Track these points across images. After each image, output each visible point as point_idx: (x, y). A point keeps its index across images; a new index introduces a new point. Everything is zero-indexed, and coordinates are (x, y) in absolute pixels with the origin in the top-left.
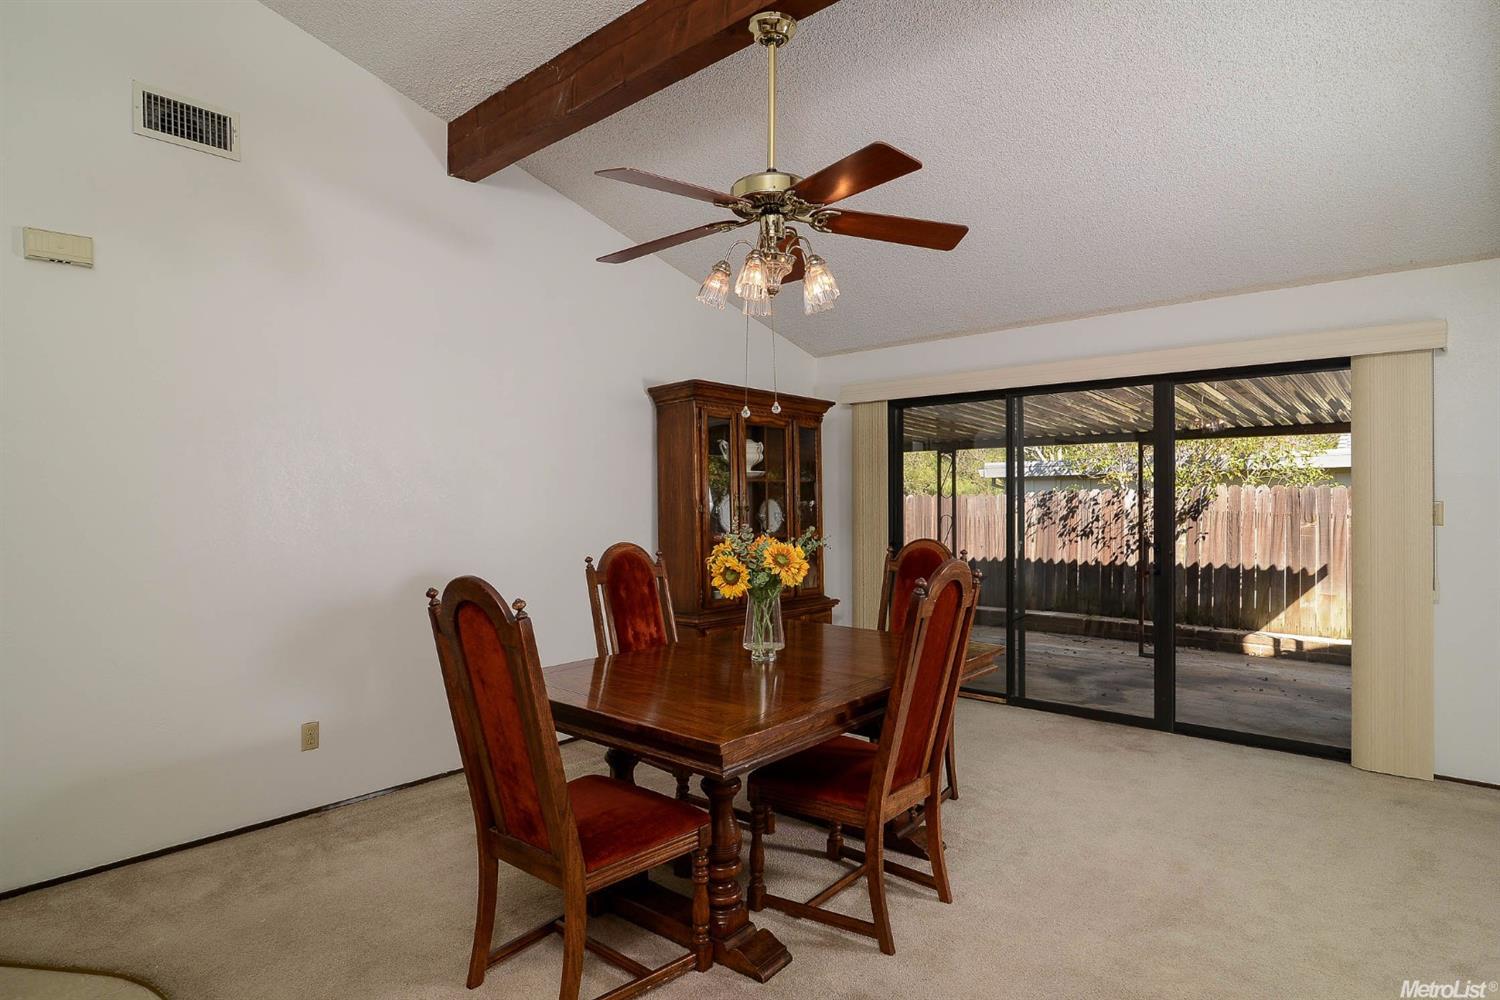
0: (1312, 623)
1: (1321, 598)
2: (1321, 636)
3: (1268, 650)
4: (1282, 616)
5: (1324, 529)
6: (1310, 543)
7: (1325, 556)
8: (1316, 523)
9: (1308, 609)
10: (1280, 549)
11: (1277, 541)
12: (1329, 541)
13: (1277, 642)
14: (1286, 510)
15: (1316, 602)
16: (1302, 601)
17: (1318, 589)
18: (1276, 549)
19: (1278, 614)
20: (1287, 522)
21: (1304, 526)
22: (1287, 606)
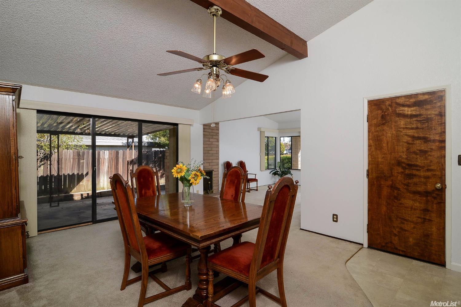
0: (83, 188)
1: (86, 181)
2: (86, 191)
3: (80, 198)
4: (75, 188)
5: (87, 162)
6: (83, 166)
7: (87, 169)
8: (85, 161)
9: (82, 185)
10: (75, 168)
11: (74, 166)
12: (88, 164)
13: (82, 195)
14: (76, 157)
15: (84, 182)
16: (81, 183)
17: (85, 179)
18: (74, 168)
19: (74, 188)
20: (77, 160)
21: (81, 161)
22: (77, 185)
